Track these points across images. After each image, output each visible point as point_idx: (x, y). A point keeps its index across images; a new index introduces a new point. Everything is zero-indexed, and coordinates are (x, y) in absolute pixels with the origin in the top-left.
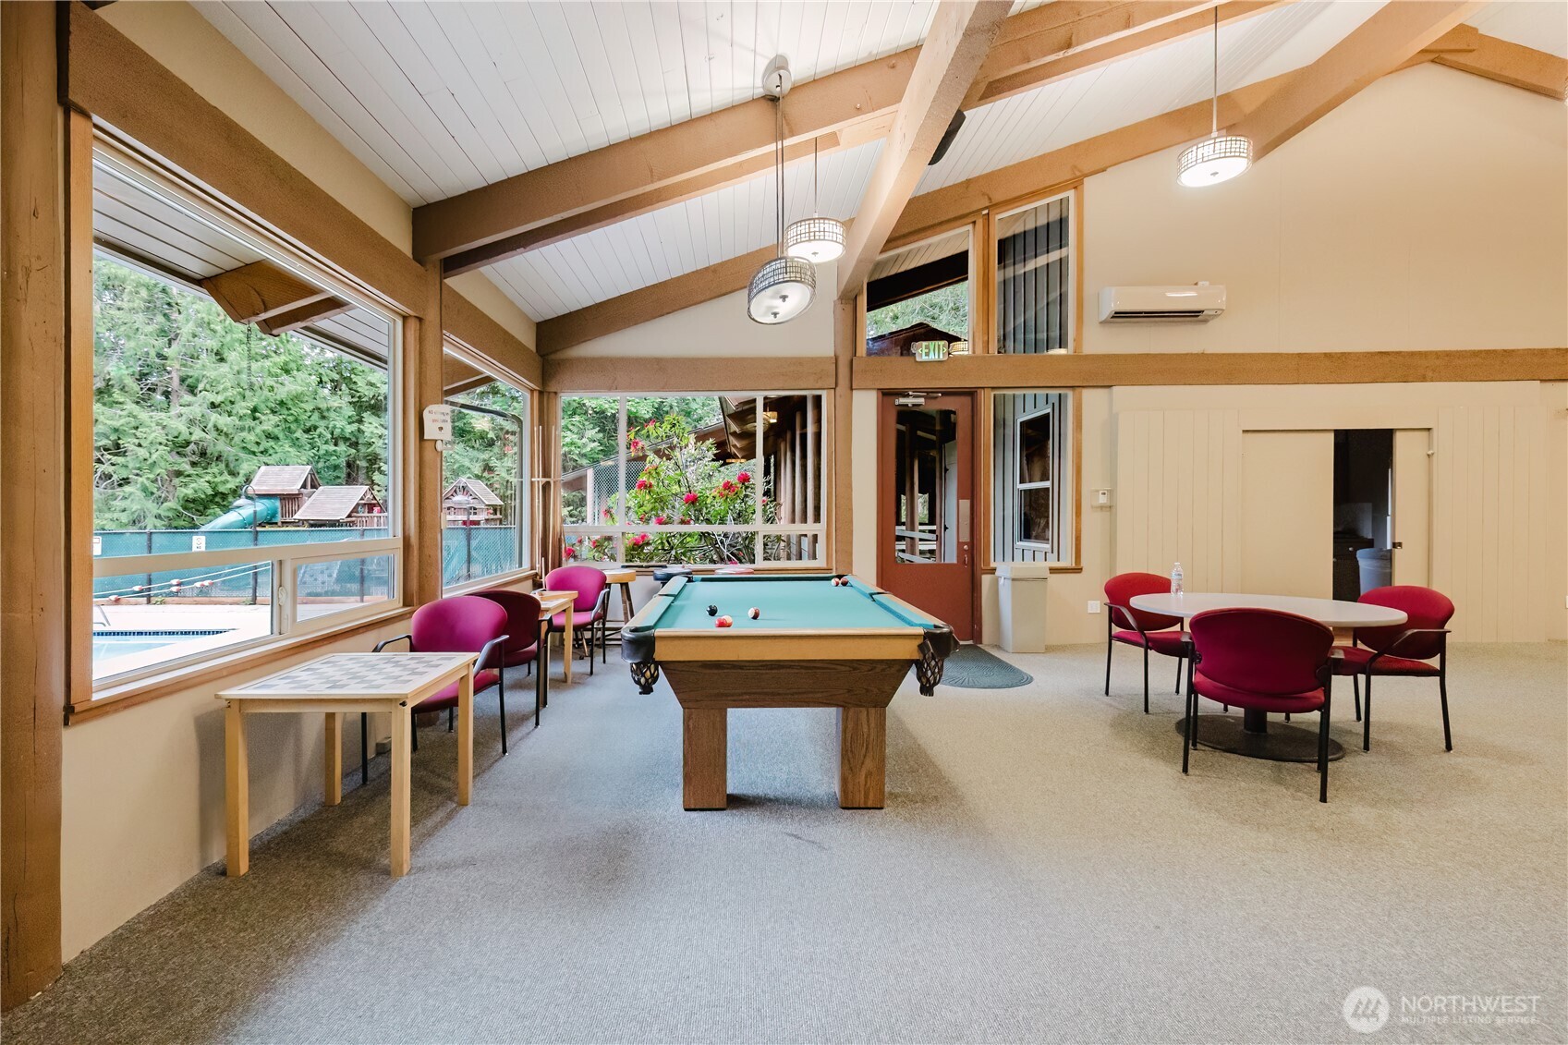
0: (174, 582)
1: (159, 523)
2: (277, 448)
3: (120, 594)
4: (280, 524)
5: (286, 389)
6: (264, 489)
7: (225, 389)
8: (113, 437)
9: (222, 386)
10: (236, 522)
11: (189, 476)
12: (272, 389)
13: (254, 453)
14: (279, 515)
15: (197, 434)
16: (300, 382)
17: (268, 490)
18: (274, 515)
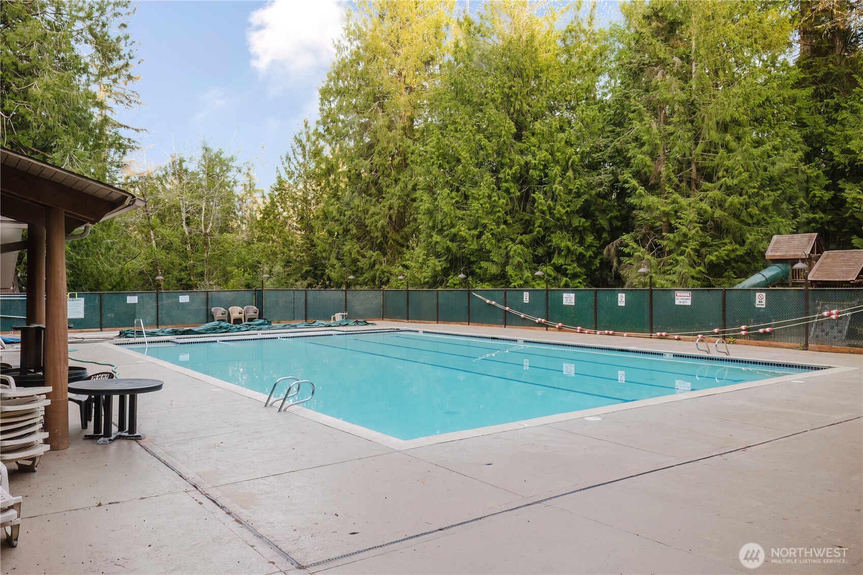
0: (743, 327)
1: (695, 282)
2: (768, 219)
3: (704, 334)
4: (791, 284)
5: (777, 167)
6: (778, 254)
7: (740, 173)
8: (665, 219)
9: (737, 172)
10: (761, 282)
11: (711, 246)
12: (765, 170)
13: (749, 225)
14: (790, 277)
15: (718, 213)
16: (787, 159)
17: (784, 256)
18: (786, 278)
